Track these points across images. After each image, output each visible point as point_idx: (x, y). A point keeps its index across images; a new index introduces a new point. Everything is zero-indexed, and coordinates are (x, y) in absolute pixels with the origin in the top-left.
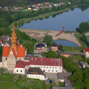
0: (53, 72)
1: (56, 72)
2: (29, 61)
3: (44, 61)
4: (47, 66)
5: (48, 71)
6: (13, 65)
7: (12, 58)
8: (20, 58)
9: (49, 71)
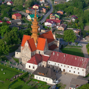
0: (74, 73)
1: (78, 75)
2: (48, 56)
3: (66, 59)
4: (68, 66)
5: (68, 71)
6: (28, 59)
7: (27, 50)
8: (40, 51)
9: (70, 71)
